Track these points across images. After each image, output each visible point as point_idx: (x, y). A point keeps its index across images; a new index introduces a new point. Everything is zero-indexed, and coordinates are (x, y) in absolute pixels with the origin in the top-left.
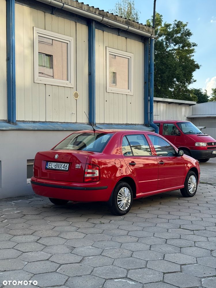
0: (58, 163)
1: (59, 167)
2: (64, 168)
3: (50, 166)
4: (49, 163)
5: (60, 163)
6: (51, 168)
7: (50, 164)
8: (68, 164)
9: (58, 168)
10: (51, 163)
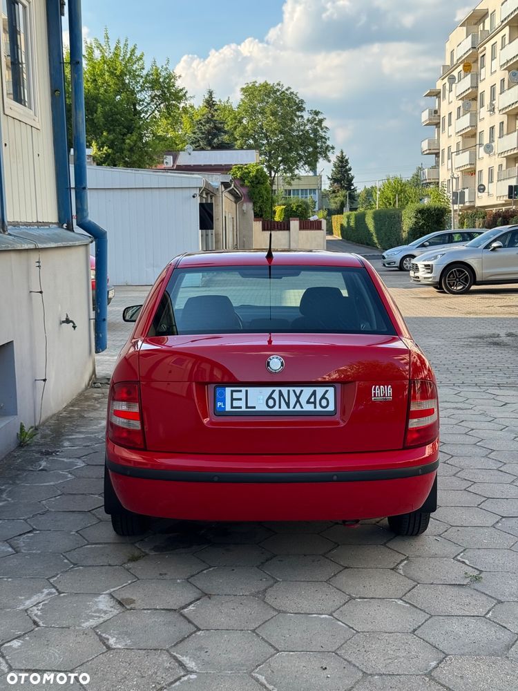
0: (277, 389)
1: (288, 405)
2: (314, 403)
3: (236, 403)
4: (228, 390)
6: (244, 409)
7: (236, 395)
8: (331, 390)
10: (244, 389)
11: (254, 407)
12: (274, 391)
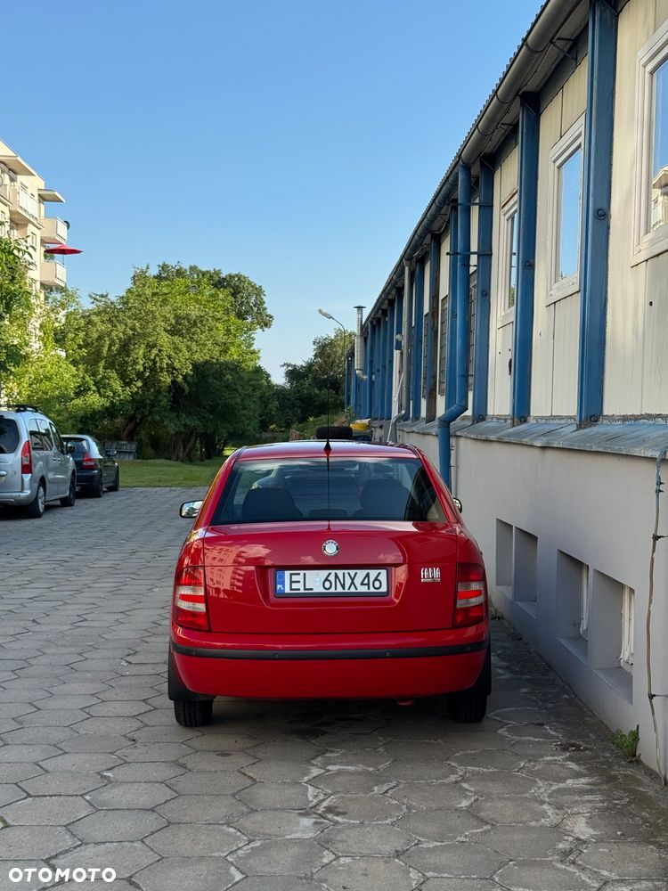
0: (333, 572)
1: (343, 586)
2: (368, 584)
5: (346, 571)
6: (302, 591)
8: (384, 572)
9: (340, 589)
11: (312, 589)
12: (330, 574)
